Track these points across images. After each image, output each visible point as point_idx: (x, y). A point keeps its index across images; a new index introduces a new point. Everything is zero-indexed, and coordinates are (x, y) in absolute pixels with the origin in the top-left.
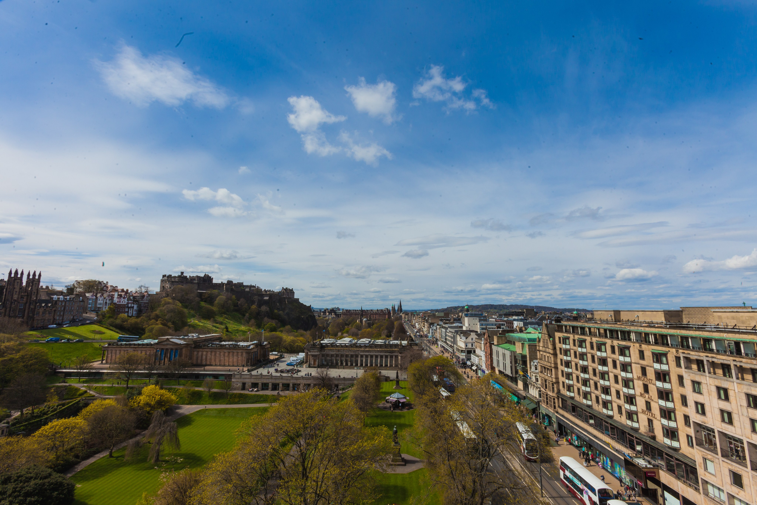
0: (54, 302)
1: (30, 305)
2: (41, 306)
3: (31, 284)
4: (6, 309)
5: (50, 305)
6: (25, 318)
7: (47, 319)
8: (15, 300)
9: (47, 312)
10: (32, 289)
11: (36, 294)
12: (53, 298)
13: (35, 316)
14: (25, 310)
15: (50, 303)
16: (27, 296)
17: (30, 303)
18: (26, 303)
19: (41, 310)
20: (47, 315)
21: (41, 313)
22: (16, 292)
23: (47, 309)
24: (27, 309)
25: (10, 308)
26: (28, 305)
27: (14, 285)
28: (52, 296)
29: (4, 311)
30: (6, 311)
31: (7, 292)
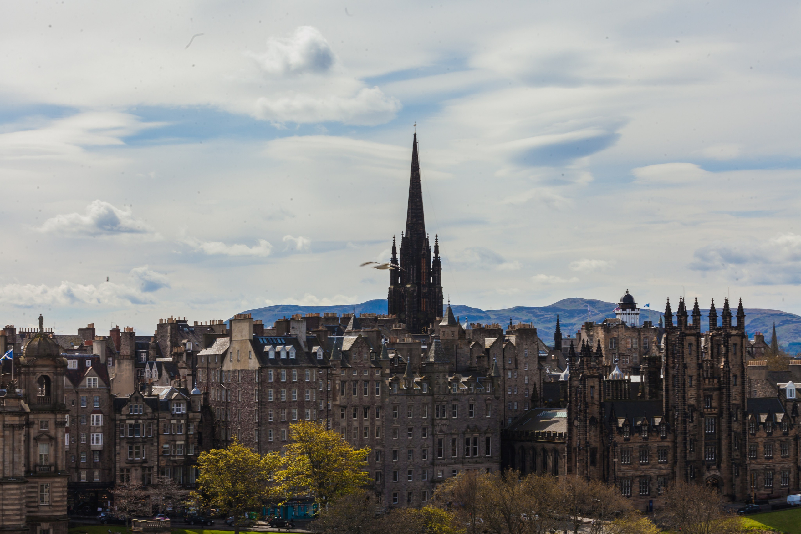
0: (790, 405)
1: (729, 422)
2: (758, 425)
3: (723, 348)
4: (676, 437)
5: (780, 417)
6: (723, 466)
7: (778, 468)
8: (690, 406)
9: (777, 445)
10: (726, 363)
11: (739, 379)
12: (784, 390)
13: (748, 461)
14: (720, 440)
15: (780, 412)
16: (720, 389)
17: (730, 415)
18: (720, 414)
19: (761, 437)
20: (778, 456)
21: (761, 449)
22: (691, 377)
23: (775, 434)
24: (724, 436)
25: (685, 433)
26: (724, 420)
27: (682, 356)
28: (782, 385)
29: (670, 445)
30: (674, 442)
31: (670, 381)
